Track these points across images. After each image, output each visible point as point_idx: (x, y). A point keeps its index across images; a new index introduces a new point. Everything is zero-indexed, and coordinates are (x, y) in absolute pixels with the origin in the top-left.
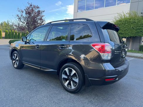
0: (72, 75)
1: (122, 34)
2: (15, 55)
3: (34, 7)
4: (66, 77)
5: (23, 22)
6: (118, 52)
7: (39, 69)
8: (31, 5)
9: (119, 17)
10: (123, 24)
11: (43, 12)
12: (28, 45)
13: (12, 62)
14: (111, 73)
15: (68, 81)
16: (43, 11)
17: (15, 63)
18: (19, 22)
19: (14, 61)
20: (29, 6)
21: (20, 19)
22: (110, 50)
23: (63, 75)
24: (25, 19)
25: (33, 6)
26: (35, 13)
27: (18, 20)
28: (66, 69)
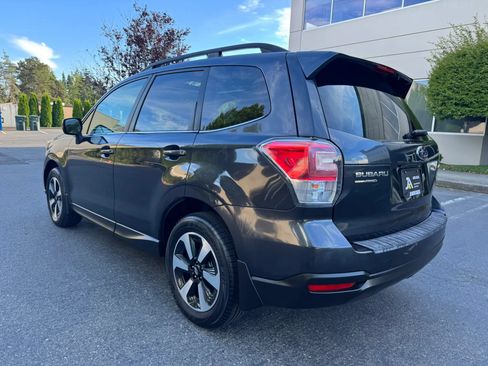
0: (201, 259)
1: (467, 106)
2: (55, 179)
3: (155, 20)
4: (185, 266)
5: (118, 72)
6: (375, 177)
7: (112, 230)
8: (145, 14)
9: (459, 42)
10: (470, 65)
11: (184, 34)
12: (85, 145)
13: (49, 203)
14: (335, 260)
15: (190, 282)
16: (185, 31)
17: (54, 205)
18: (107, 73)
19: (52, 201)
20: (137, 16)
21: (109, 60)
22: (334, 167)
23: (174, 257)
24: (126, 59)
25: (151, 17)
26: (160, 40)
27: (102, 64)
28: (185, 238)
